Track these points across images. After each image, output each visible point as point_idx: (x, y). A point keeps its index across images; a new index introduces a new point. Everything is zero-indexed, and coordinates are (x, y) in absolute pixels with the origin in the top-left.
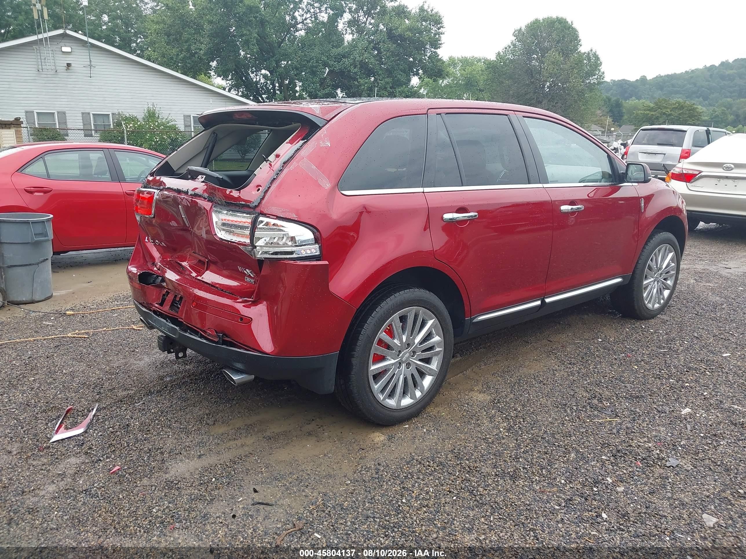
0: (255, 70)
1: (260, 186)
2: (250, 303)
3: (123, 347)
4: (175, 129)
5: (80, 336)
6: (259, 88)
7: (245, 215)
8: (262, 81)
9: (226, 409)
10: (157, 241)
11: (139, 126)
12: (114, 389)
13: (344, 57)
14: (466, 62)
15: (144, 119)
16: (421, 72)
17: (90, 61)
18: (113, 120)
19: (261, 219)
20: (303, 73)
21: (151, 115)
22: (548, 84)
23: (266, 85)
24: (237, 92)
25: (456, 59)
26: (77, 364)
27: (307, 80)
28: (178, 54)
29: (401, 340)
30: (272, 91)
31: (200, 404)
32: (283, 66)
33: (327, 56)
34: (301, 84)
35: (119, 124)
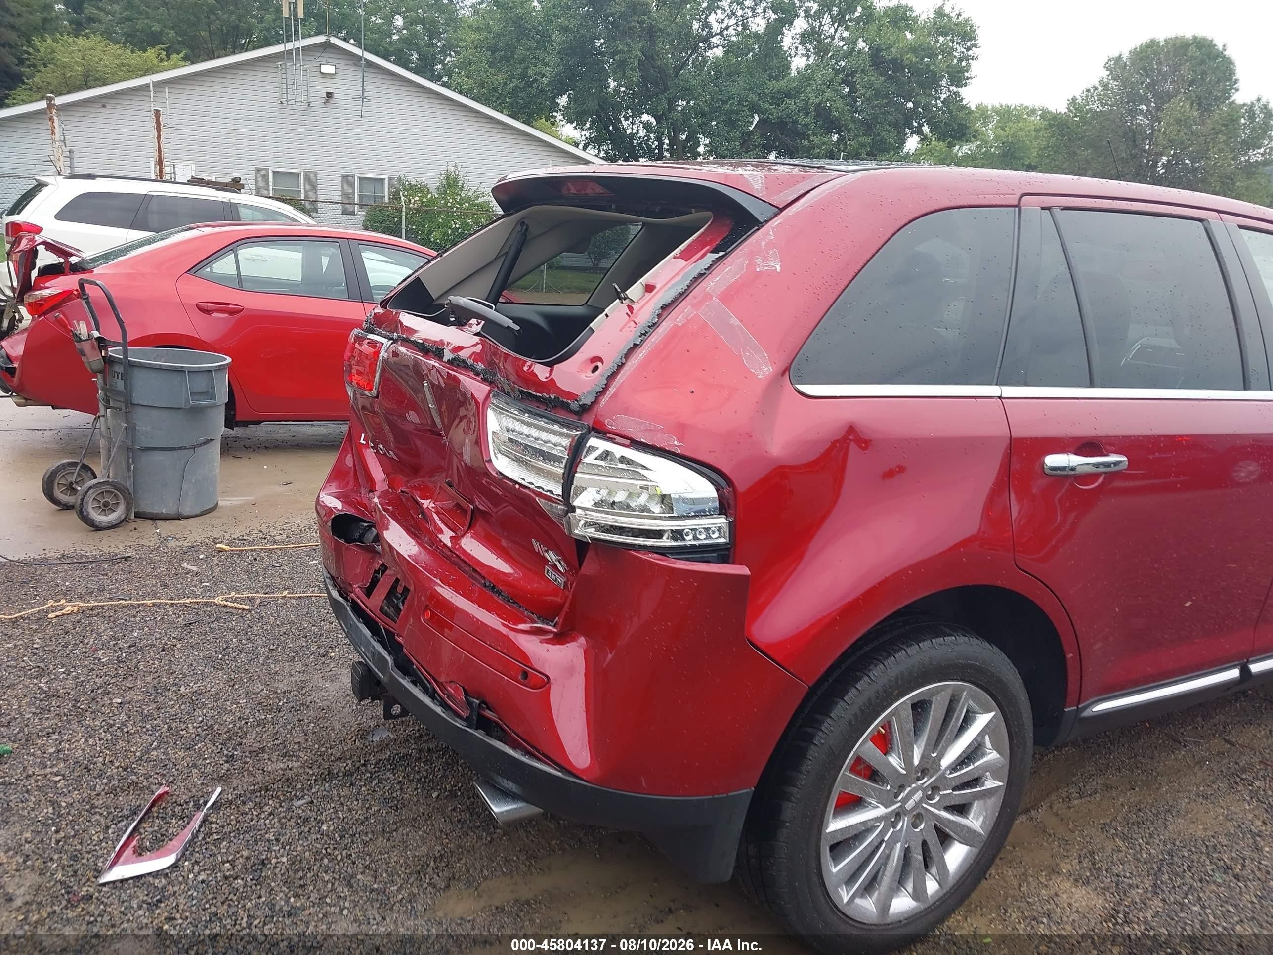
0: (631, 114)
1: (600, 359)
2: (551, 636)
3: (307, 641)
4: (487, 210)
5: (236, 605)
6: (635, 146)
7: (556, 427)
8: (642, 133)
9: (479, 848)
10: (381, 447)
11: (429, 201)
12: (263, 750)
13: (788, 96)
14: (1006, 115)
15: (438, 189)
16: (926, 129)
17: (364, 90)
18: (389, 189)
19: (593, 442)
20: (714, 123)
21: (451, 184)
22: (1164, 159)
23: (647, 140)
24: (597, 151)
25: (990, 107)
26: (211, 672)
27: (719, 135)
28: (506, 83)
29: (907, 759)
30: (656, 151)
31: (426, 820)
32: (680, 108)
33: (759, 94)
34: (707, 141)
35: (396, 197)
